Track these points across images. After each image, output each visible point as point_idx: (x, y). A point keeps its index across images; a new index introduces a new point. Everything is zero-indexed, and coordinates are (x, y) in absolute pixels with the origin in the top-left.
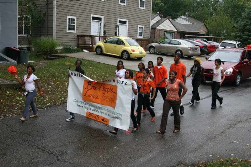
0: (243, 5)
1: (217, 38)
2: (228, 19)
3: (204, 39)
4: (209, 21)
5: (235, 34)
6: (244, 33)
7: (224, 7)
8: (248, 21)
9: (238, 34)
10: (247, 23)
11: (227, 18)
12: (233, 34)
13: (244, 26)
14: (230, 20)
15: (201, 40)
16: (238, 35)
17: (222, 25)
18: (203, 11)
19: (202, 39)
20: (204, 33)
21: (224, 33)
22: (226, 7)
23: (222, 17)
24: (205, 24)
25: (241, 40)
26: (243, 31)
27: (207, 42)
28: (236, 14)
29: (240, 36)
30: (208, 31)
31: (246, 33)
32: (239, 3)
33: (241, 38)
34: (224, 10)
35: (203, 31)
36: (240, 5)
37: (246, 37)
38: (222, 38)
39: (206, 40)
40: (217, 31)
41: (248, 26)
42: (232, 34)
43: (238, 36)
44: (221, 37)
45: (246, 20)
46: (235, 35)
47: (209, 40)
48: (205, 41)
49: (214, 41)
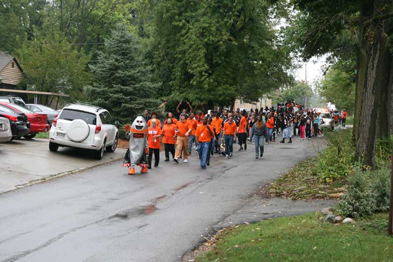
0: (103, 16)
1: (47, 96)
2: (73, 48)
3: (18, 99)
4: (24, 50)
5: (91, 88)
6: (112, 87)
7: (61, 17)
8: (119, 58)
9: (100, 88)
10: (117, 64)
11: (69, 46)
12: (88, 89)
13: (111, 69)
14: (76, 52)
15: (7, 101)
16: (99, 90)
17: (59, 63)
18: (8, 24)
19: (11, 98)
20: (12, 82)
21: (63, 84)
22: (64, 18)
23: (57, 44)
24: (14, 59)
25: (107, 102)
26: (109, 81)
27: (23, 106)
28: (89, 38)
29: (104, 92)
30: (24, 75)
31: (117, 87)
32: (94, 12)
33: (107, 99)
34: (61, 24)
35: (11, 76)
36: (96, 16)
37: (116, 96)
38: (59, 96)
39: (21, 100)
40: (47, 77)
41: (120, 71)
42: (85, 88)
43: (99, 93)
44: (56, 92)
45: (115, 56)
46: (93, 91)
47: (28, 99)
48: (19, 103)
49: (40, 102)
